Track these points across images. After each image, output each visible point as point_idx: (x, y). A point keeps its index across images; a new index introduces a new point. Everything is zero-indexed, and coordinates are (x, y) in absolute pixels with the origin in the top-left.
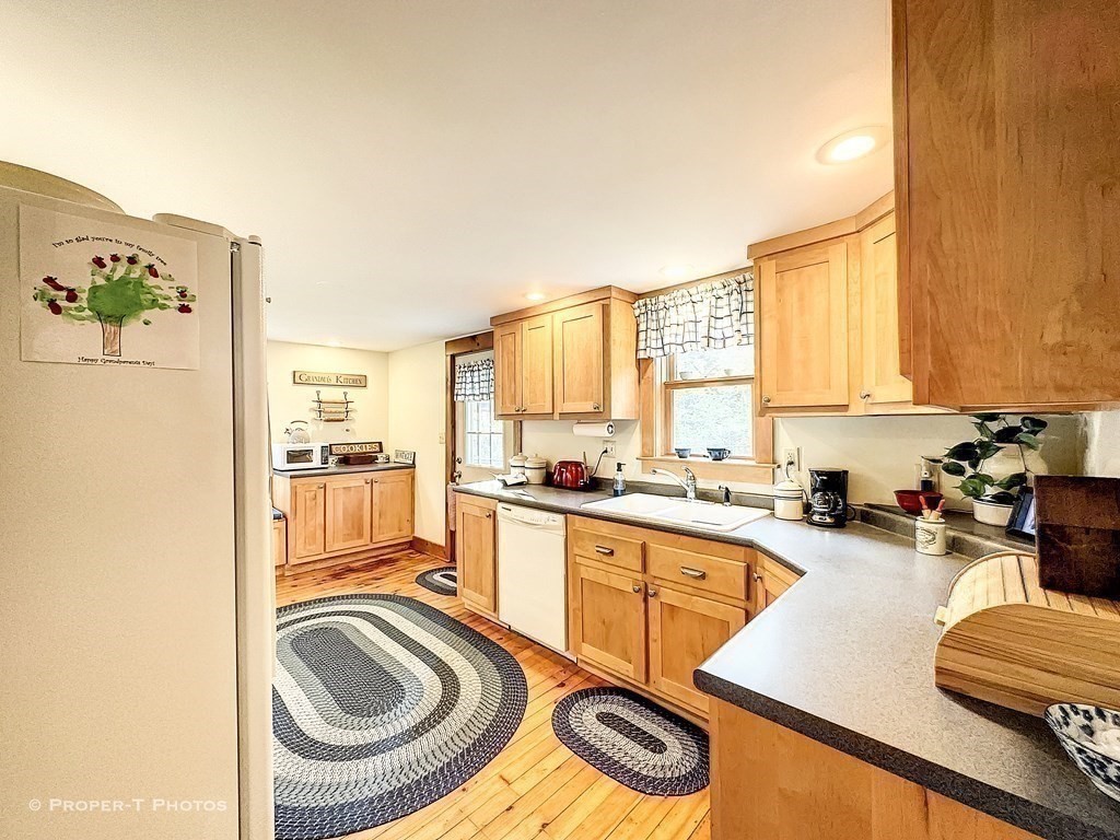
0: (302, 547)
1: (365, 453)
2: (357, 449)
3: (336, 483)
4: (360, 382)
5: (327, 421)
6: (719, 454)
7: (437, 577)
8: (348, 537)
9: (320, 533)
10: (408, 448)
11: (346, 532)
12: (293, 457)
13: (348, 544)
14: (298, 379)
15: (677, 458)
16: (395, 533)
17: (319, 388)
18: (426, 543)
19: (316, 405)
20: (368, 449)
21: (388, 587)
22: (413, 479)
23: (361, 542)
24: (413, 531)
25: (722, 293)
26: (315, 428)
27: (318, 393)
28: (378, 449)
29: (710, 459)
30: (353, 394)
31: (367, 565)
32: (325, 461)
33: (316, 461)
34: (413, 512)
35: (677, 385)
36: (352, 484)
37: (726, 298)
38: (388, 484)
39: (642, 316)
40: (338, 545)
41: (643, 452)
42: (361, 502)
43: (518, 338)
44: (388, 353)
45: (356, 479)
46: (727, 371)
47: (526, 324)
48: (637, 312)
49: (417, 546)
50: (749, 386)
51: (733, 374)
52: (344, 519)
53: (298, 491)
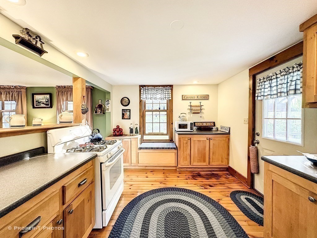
0: (182, 161)
1: (207, 126)
2: (205, 124)
3: (195, 138)
4: (206, 98)
5: (193, 113)
7: (243, 198)
8: (199, 161)
9: (188, 157)
10: (227, 125)
11: (199, 159)
12: (181, 126)
13: (199, 164)
14: (184, 98)
16: (220, 163)
17: (190, 101)
18: (235, 172)
19: (190, 107)
20: (209, 124)
21: (214, 194)
22: (229, 139)
23: (205, 164)
24: (228, 163)
26: (189, 116)
27: (190, 103)
28: (213, 125)
30: (203, 102)
31: (207, 175)
32: (191, 128)
33: (189, 129)
34: (228, 155)
36: (202, 139)
38: (216, 140)
40: (196, 164)
42: (205, 147)
44: (218, 84)
45: (203, 138)
49: (231, 171)
52: (198, 154)
53: (181, 140)
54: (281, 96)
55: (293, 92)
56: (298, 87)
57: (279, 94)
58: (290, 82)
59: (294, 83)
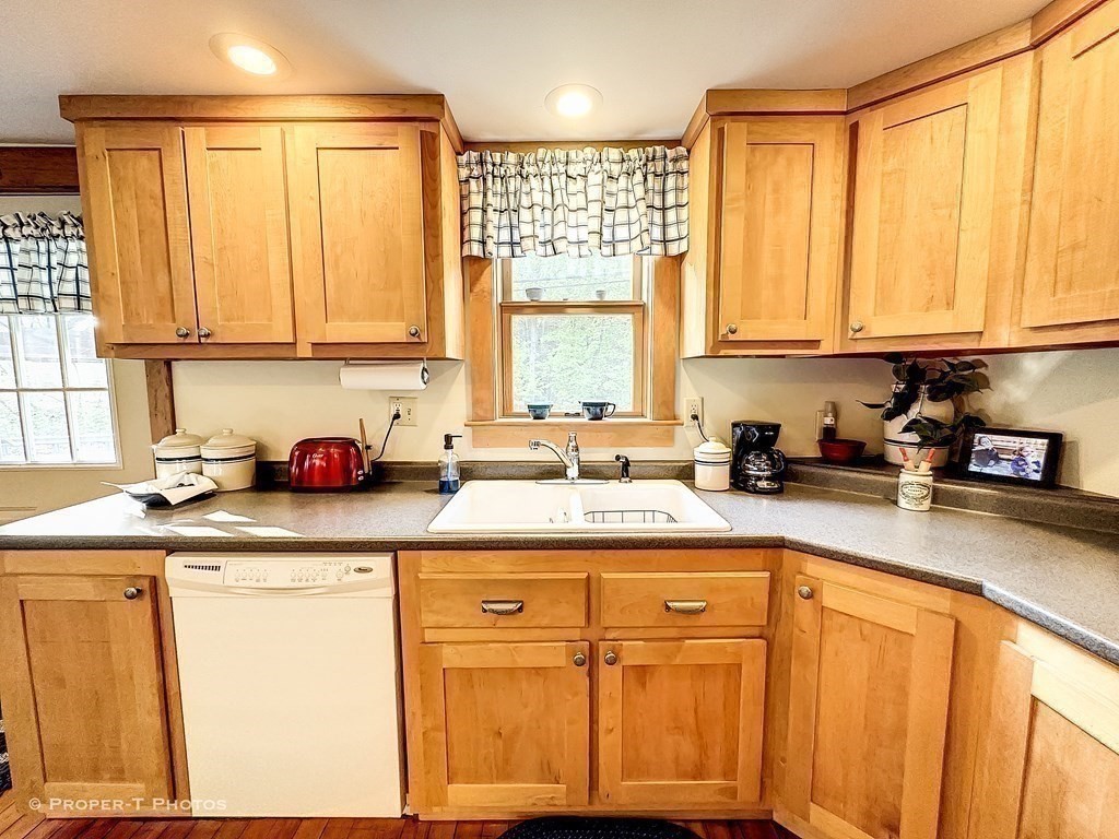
6: (597, 410)
15: (531, 420)
25: (616, 169)
29: (585, 420)
35: (519, 308)
37: (623, 180)
39: (473, 182)
41: (475, 413)
43: (173, 164)
46: (600, 293)
47: (197, 136)
48: (464, 173)
50: (630, 316)
51: (609, 298)
54: (31, 310)
55: (71, 303)
56: (86, 290)
57: (23, 303)
58: (59, 268)
59: (70, 274)
